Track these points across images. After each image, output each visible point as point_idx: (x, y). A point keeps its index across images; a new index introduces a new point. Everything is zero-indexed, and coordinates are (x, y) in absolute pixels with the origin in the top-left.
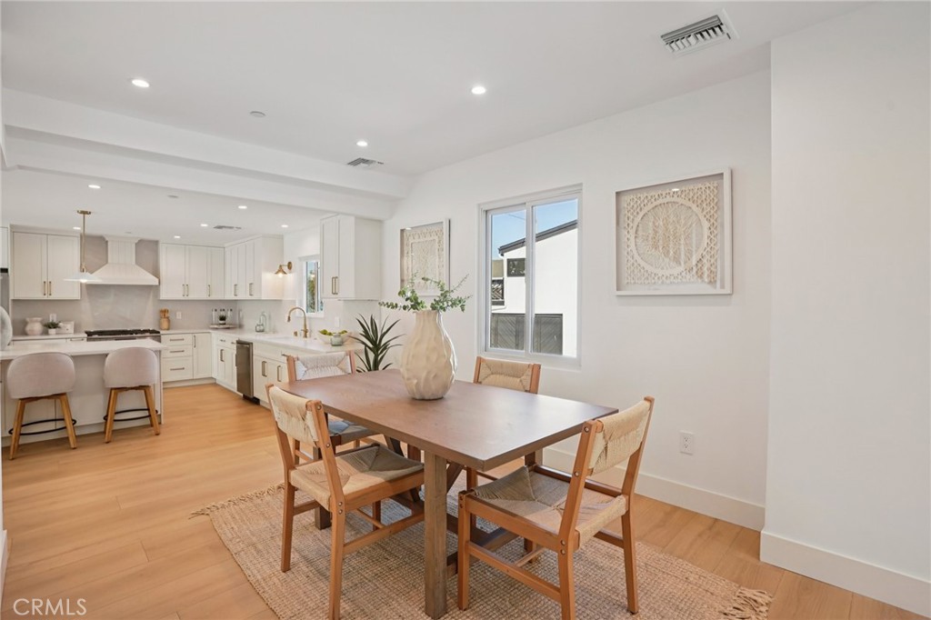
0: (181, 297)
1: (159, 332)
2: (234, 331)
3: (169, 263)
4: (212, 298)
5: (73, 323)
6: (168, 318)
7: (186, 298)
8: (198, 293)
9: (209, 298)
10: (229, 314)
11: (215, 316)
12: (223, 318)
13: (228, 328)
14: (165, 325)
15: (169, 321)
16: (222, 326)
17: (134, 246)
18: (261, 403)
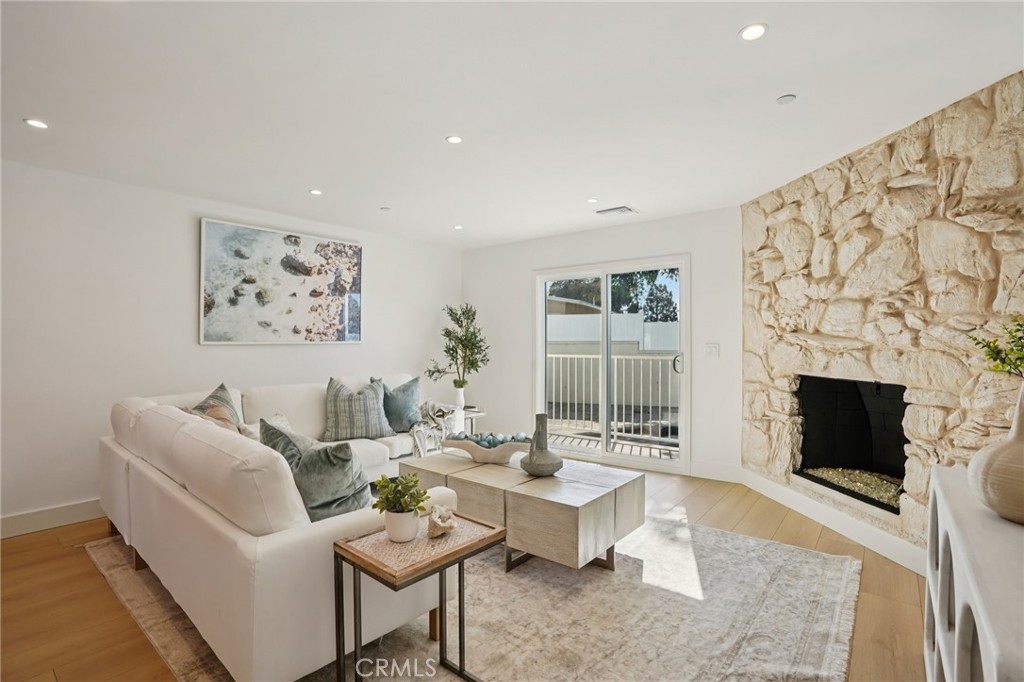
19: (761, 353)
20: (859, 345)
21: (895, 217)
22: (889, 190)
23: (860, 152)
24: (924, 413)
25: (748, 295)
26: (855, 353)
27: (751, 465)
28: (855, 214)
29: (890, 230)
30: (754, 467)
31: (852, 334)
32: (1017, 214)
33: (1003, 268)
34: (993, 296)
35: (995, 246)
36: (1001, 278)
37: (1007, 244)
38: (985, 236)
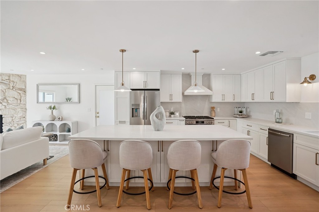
0: (221, 101)
1: (213, 119)
2: (246, 119)
3: (216, 84)
4: (236, 101)
5: (179, 112)
6: (214, 111)
7: (223, 101)
8: (229, 99)
9: (234, 101)
10: (244, 110)
11: (237, 111)
12: (241, 112)
13: (243, 117)
14: (213, 114)
15: (215, 112)
16: (241, 116)
17: (201, 76)
18: (298, 179)
24: (7, 118)
32: (25, 92)
33: (22, 98)
34: (21, 101)
35: (21, 95)
36: (22, 99)
37: (23, 95)
38: (20, 94)
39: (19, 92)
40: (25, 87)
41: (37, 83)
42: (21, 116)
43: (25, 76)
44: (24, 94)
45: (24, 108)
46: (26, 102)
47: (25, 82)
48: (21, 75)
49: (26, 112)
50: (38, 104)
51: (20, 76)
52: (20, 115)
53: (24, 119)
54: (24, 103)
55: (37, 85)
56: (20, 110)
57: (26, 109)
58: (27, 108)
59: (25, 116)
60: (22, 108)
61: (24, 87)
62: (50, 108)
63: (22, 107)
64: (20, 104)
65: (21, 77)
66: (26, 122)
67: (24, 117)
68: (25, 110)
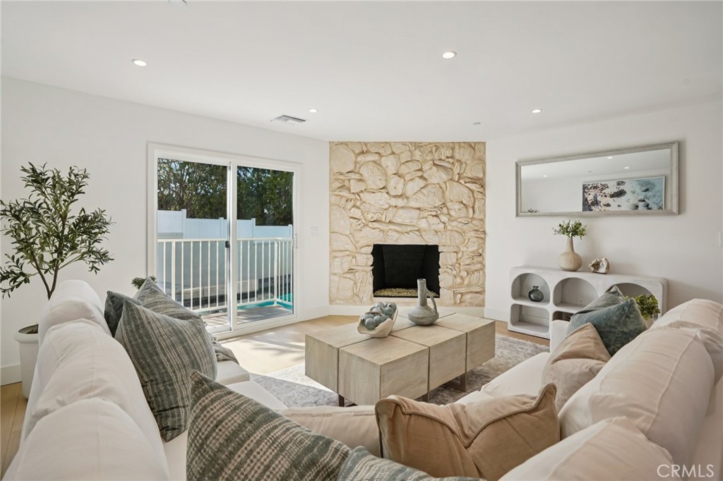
19: (348, 233)
20: (416, 229)
21: (437, 176)
22: (435, 164)
23: (420, 143)
24: (448, 255)
25: (333, 198)
26: (416, 232)
27: (338, 301)
28: (417, 169)
29: (434, 180)
30: (342, 302)
31: (414, 224)
32: (482, 186)
33: (477, 203)
34: (474, 212)
35: (475, 196)
36: (476, 207)
37: (480, 196)
38: (472, 191)
39: (472, 186)
40: (484, 174)
41: (516, 160)
42: (473, 252)
43: (484, 144)
44: (481, 193)
45: (481, 230)
46: (485, 215)
47: (482, 161)
48: (475, 143)
49: (484, 239)
50: (518, 219)
51: (471, 146)
52: (473, 247)
53: (480, 259)
54: (481, 217)
55: (517, 164)
56: (473, 234)
57: (484, 232)
58: (487, 231)
59: (483, 251)
60: (477, 231)
61: (481, 175)
62: (565, 230)
63: (476, 228)
64: (473, 219)
65: (474, 149)
66: (484, 266)
67: (481, 255)
68: (482, 236)
